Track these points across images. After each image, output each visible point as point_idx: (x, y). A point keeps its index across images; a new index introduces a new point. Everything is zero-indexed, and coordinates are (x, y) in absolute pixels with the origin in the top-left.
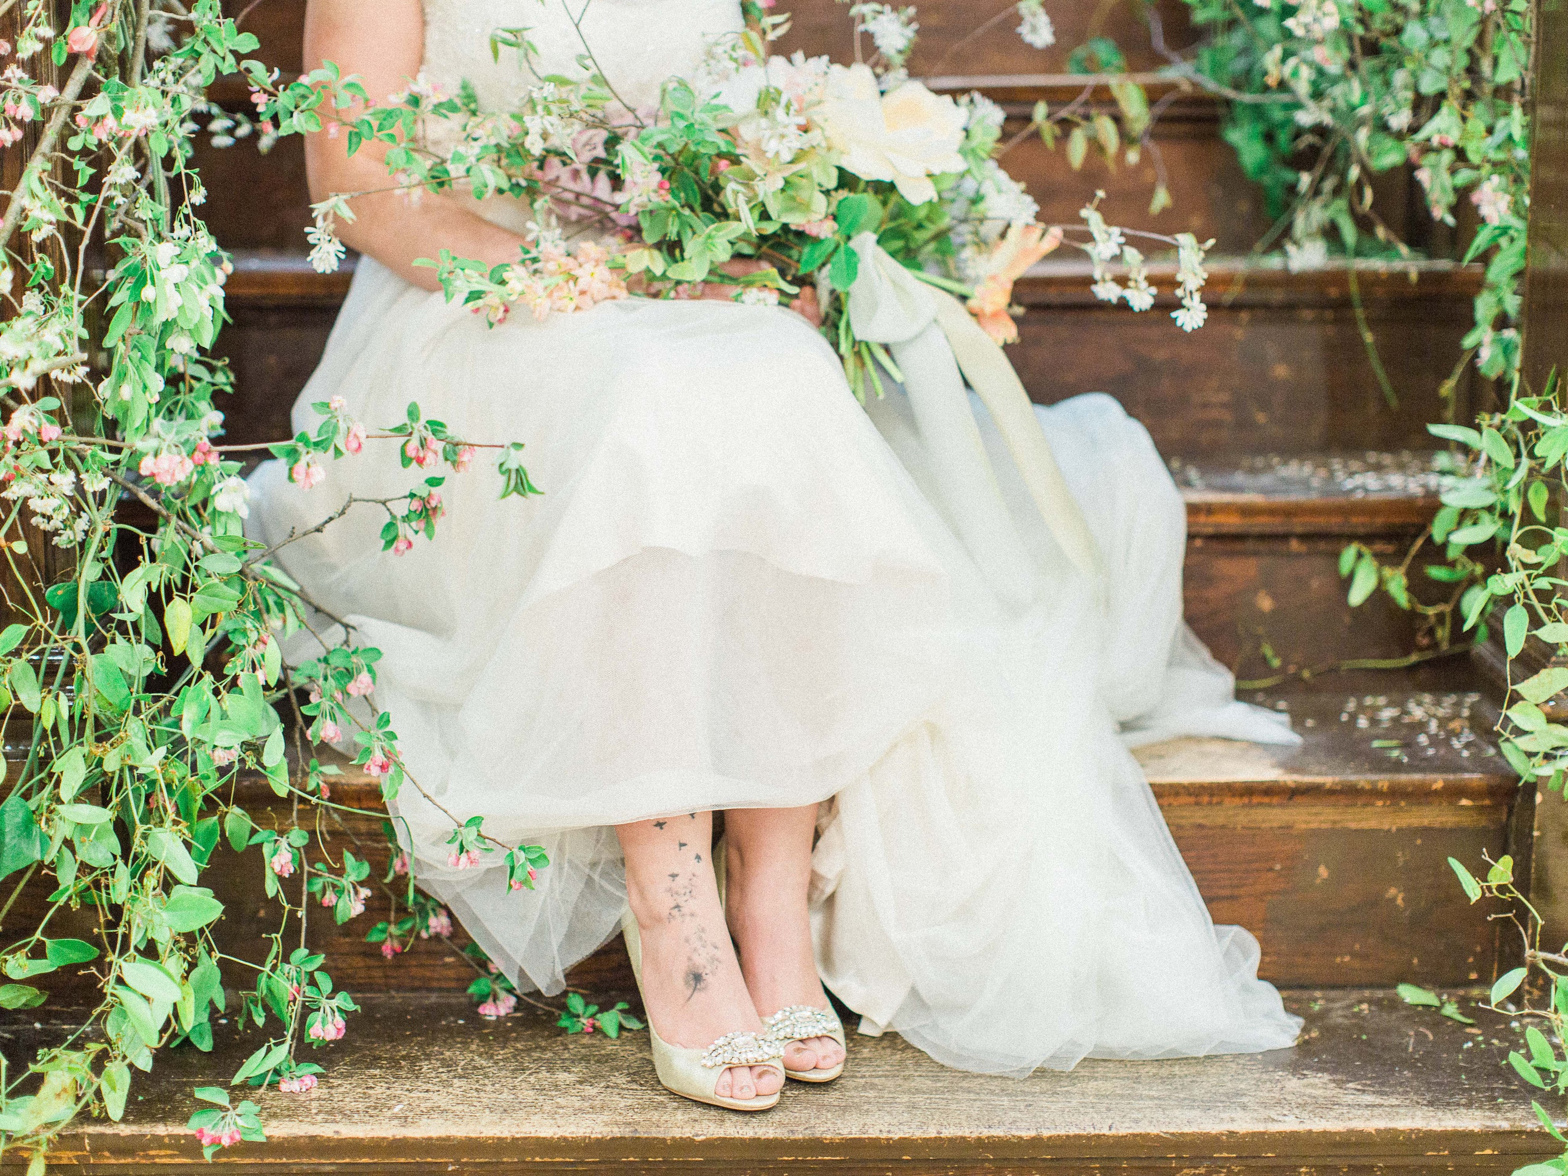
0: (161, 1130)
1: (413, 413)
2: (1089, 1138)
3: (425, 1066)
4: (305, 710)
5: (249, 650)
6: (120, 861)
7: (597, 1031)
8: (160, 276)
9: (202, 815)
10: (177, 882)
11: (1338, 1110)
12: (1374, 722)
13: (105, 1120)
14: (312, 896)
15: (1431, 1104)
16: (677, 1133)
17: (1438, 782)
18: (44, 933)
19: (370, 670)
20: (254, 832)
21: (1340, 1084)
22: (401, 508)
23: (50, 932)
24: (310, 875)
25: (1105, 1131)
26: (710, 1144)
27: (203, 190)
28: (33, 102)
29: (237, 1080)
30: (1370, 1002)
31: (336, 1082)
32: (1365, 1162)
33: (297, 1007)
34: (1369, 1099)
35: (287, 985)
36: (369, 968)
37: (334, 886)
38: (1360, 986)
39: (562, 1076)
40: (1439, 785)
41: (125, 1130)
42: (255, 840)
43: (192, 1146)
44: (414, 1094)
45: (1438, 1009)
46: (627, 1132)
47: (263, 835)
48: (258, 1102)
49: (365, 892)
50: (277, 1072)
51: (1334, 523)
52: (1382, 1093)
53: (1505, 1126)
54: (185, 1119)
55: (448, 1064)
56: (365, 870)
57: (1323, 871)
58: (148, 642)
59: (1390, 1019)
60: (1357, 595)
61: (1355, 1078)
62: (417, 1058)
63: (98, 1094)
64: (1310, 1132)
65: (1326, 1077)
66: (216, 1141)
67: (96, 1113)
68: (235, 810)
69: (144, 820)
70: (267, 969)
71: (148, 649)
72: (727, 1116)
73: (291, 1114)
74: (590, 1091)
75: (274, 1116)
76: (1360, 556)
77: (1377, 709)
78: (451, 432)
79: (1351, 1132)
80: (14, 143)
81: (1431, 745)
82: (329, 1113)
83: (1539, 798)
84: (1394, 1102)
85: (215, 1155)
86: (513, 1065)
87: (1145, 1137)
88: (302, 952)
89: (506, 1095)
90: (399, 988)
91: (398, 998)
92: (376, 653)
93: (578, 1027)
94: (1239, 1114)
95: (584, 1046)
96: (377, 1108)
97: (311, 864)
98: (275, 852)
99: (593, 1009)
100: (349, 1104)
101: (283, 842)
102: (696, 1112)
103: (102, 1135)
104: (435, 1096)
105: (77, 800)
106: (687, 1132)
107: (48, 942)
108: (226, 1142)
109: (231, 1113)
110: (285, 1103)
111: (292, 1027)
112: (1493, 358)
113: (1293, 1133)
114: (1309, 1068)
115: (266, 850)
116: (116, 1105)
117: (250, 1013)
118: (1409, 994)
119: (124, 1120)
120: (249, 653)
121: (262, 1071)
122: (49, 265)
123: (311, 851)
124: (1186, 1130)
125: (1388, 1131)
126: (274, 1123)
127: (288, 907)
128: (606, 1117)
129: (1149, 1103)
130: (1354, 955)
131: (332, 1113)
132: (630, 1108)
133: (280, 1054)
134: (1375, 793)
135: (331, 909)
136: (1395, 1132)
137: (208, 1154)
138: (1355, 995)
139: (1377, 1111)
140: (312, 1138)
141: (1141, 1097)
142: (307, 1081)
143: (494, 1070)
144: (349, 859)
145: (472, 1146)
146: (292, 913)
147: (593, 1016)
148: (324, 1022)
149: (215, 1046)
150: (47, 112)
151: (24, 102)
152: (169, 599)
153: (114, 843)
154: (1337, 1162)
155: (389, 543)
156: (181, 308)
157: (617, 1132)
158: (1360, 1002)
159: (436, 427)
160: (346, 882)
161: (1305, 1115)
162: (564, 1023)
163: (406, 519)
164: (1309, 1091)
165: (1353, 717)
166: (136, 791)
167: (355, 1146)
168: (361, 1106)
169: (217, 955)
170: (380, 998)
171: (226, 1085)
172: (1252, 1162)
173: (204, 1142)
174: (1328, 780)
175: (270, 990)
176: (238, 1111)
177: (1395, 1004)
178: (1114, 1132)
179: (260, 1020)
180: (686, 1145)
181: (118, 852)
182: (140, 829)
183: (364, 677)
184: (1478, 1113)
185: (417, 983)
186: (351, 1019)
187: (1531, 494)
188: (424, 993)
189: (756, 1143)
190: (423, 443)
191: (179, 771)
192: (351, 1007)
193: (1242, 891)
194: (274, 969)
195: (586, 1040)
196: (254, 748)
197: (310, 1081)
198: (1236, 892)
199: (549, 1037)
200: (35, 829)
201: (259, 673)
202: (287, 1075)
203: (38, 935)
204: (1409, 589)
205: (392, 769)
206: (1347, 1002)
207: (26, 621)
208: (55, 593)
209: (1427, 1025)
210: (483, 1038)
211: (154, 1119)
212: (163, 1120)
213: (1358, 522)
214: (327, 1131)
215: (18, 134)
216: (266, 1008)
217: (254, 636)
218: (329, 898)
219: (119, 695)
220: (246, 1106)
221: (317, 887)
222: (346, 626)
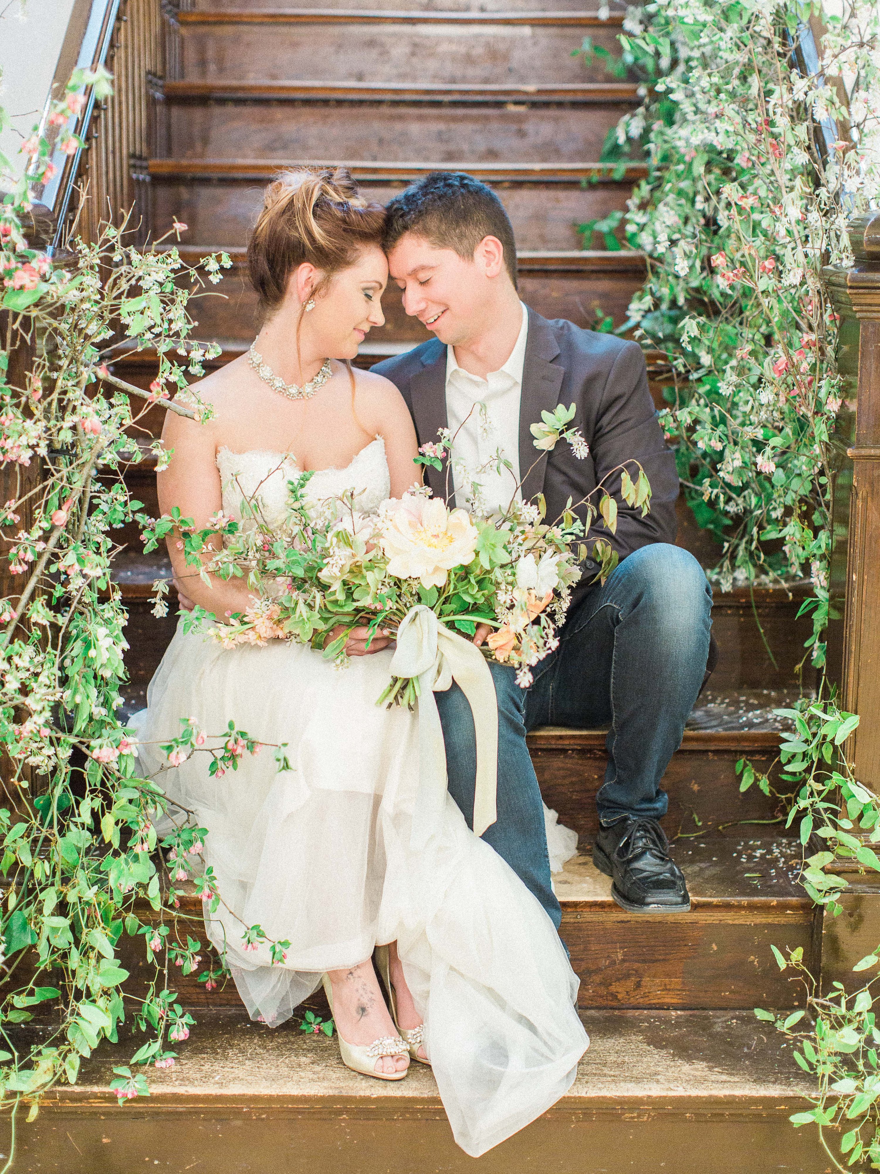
0: (96, 1089)
1: (231, 726)
2: (575, 1098)
3: (231, 1052)
4: (168, 865)
5: (140, 832)
6: (73, 946)
7: (321, 1032)
8: (99, 644)
9: (114, 919)
10: (103, 957)
11: (707, 1084)
12: (750, 858)
13: (67, 1083)
14: (170, 960)
15: (755, 1081)
16: (362, 1093)
17: (774, 901)
18: (34, 984)
19: (202, 841)
20: (140, 927)
21: (710, 1069)
22: (220, 754)
23: (37, 984)
24: (170, 949)
25: (584, 1095)
26: (378, 1099)
27: (120, 593)
28: (33, 552)
29: (133, 1061)
30: (737, 1018)
31: (184, 1062)
32: (720, 1112)
33: (163, 1023)
34: (724, 1077)
35: (158, 1009)
36: (198, 993)
37: (182, 956)
38: (734, 1009)
39: (303, 1059)
40: (774, 903)
41: (78, 1089)
42: (141, 932)
43: (112, 1098)
44: (226, 1069)
45: (774, 1023)
46: (336, 1092)
47: (145, 929)
48: (145, 1073)
49: (198, 958)
50: (153, 1057)
51: (733, 746)
52: (732, 1074)
53: (791, 1094)
54: (108, 1083)
55: (242, 1051)
56: (198, 946)
57: (715, 947)
58: (88, 829)
59: (748, 1028)
60: (744, 787)
61: (720, 1065)
62: (226, 1048)
63: (64, 1072)
64: (690, 1097)
65: (705, 1064)
66: (125, 1095)
67: (63, 1080)
68: (131, 915)
69: (87, 926)
70: (147, 1001)
71: (88, 834)
72: (389, 1083)
73: (161, 1080)
74: (317, 1068)
75: (153, 1081)
76: (745, 765)
77: (754, 849)
78: (250, 736)
79: (711, 1096)
80: (24, 572)
81: (776, 877)
82: (182, 1080)
83: (825, 913)
84: (736, 1079)
85: (125, 1102)
86: (277, 1052)
87: (604, 1097)
88: (166, 992)
89: (273, 1071)
90: (215, 1005)
91: (214, 1010)
92: (205, 831)
93: (311, 1029)
94: (654, 1085)
95: (314, 1041)
96: (206, 1078)
97: (170, 944)
98: (151, 939)
99: (319, 1019)
100: (192, 1074)
101: (156, 933)
102: (372, 1082)
103: (66, 1092)
104: (236, 1071)
105: (53, 914)
106: (367, 1093)
107: (36, 989)
108: (130, 1096)
109: (132, 1080)
110: (159, 1074)
111: (161, 1033)
112: (818, 657)
113: (681, 1097)
114: (697, 1058)
115: (147, 937)
116: (72, 1076)
117: (138, 1024)
118: (761, 1014)
119: (77, 1084)
120: (140, 834)
121: (146, 1057)
122: (39, 633)
123: (171, 938)
124: (626, 1094)
125: (730, 1096)
126: (154, 1086)
127: (158, 968)
128: (326, 1084)
129: (609, 1079)
130: (732, 992)
131: (184, 1080)
132: (338, 1079)
133: (156, 1047)
134: (740, 907)
135: (180, 967)
136: (734, 1096)
137: (120, 1103)
138: (731, 1014)
139: (726, 1085)
140: (174, 1094)
141: (605, 1075)
142: (170, 1061)
143: (266, 1055)
144: (190, 940)
145: (255, 1099)
146: (161, 971)
147: (319, 1024)
148: (178, 1031)
149: (119, 1039)
150: (40, 555)
151: (29, 551)
152: (103, 814)
153: (70, 936)
154: (705, 1112)
155: (213, 773)
156: (108, 659)
157: (331, 1092)
158: (733, 1018)
159: (243, 734)
160: (188, 953)
161: (689, 1087)
162: (303, 1027)
163: (222, 758)
164: (692, 1072)
165: (740, 856)
166: (83, 910)
167: (196, 1099)
168: (198, 1076)
169: (122, 994)
170: (204, 1010)
171: (127, 1063)
172: (661, 1111)
173: (119, 1096)
174: (715, 900)
175: (149, 1012)
176: (136, 1079)
177: (752, 1019)
178: (588, 1095)
179: (143, 1028)
180: (367, 1100)
181: (72, 941)
182: (85, 930)
183: (199, 844)
184: (778, 1087)
185: (225, 1002)
186: (192, 1028)
187: (823, 749)
188: (228, 1007)
189: (403, 1099)
190: (236, 741)
191: (104, 897)
192: (192, 1022)
193: (671, 957)
194: (151, 1001)
195: (315, 1038)
196: (145, 887)
197: (172, 1062)
198: (668, 957)
199: (296, 1035)
200: (28, 927)
201: (145, 846)
202: (159, 1058)
203: (31, 985)
204: (771, 784)
205: (213, 897)
206: (724, 1019)
207: (27, 822)
208: (39, 801)
209: (765, 1033)
210: (260, 1036)
211: (91, 1083)
212: (97, 1083)
213: (746, 746)
214: (181, 1090)
215: (26, 568)
216: (147, 1021)
217: (142, 825)
218: (179, 962)
219: (72, 857)
220: (140, 1077)
221: (173, 956)
222: (188, 812)
